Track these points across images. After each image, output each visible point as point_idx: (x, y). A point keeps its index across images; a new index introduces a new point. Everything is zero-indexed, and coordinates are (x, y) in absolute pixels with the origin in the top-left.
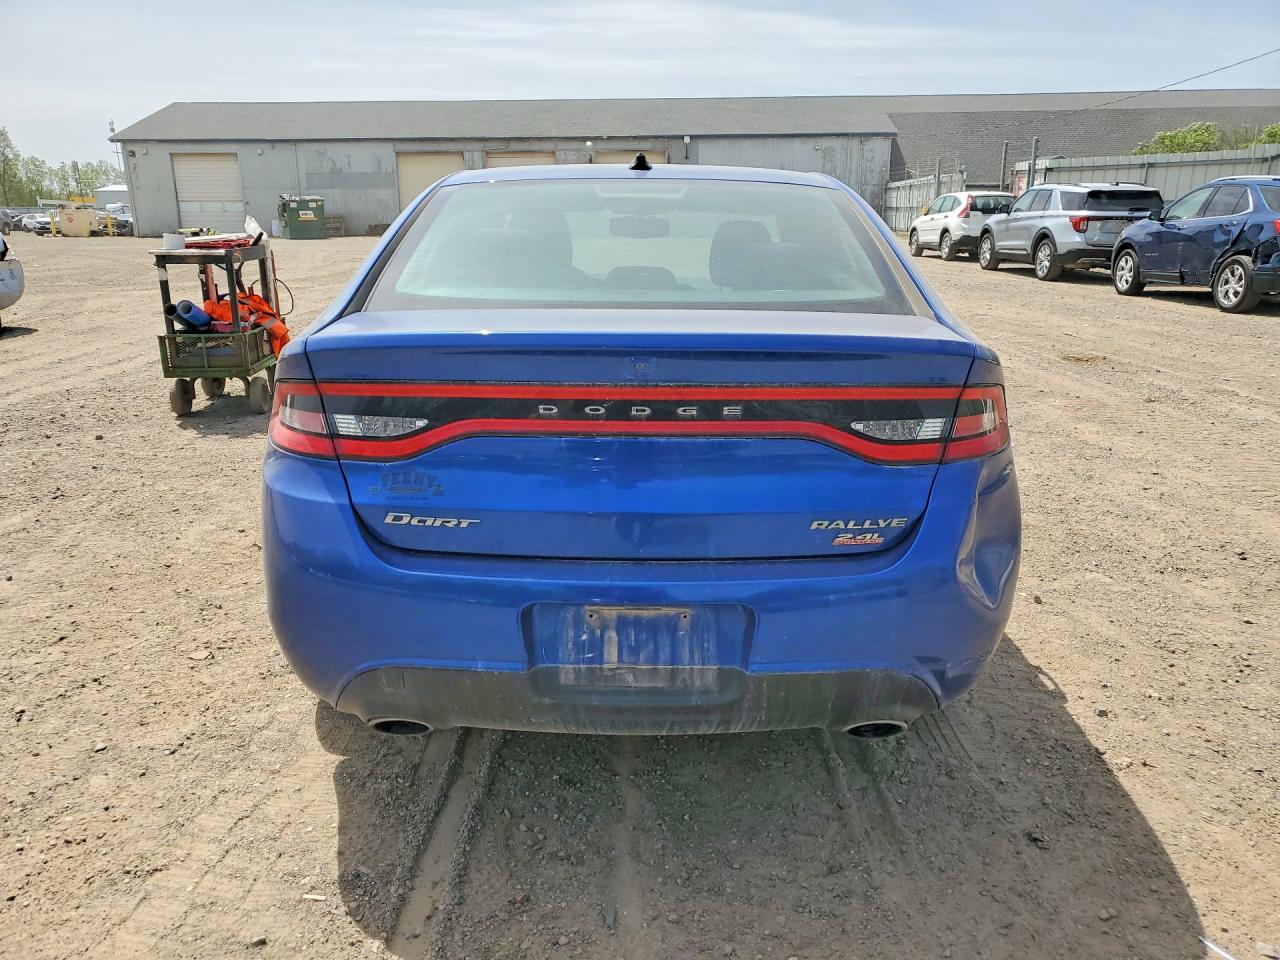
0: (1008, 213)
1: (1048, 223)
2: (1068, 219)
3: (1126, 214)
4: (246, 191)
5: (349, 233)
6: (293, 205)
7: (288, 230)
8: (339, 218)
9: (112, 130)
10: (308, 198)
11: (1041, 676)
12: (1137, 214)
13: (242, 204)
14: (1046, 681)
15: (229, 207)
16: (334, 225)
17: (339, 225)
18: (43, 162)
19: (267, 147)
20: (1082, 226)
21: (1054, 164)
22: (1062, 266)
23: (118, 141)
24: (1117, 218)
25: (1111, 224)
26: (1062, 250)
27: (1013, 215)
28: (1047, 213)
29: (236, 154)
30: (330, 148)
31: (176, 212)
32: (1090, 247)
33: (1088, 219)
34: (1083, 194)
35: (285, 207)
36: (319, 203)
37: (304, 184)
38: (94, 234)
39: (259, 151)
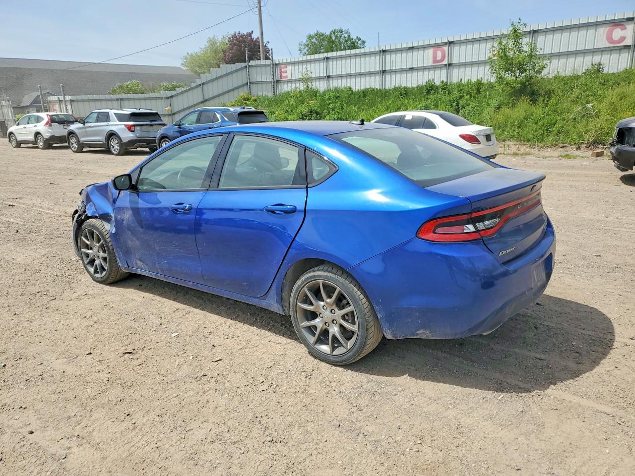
0: (84, 123)
1: (114, 128)
2: (123, 126)
3: (149, 123)
12: (153, 123)
20: (132, 129)
21: (74, 98)
22: (126, 149)
24: (146, 125)
25: (144, 127)
26: (125, 141)
27: (87, 125)
28: (110, 123)
32: (139, 139)
33: (134, 126)
34: (127, 114)
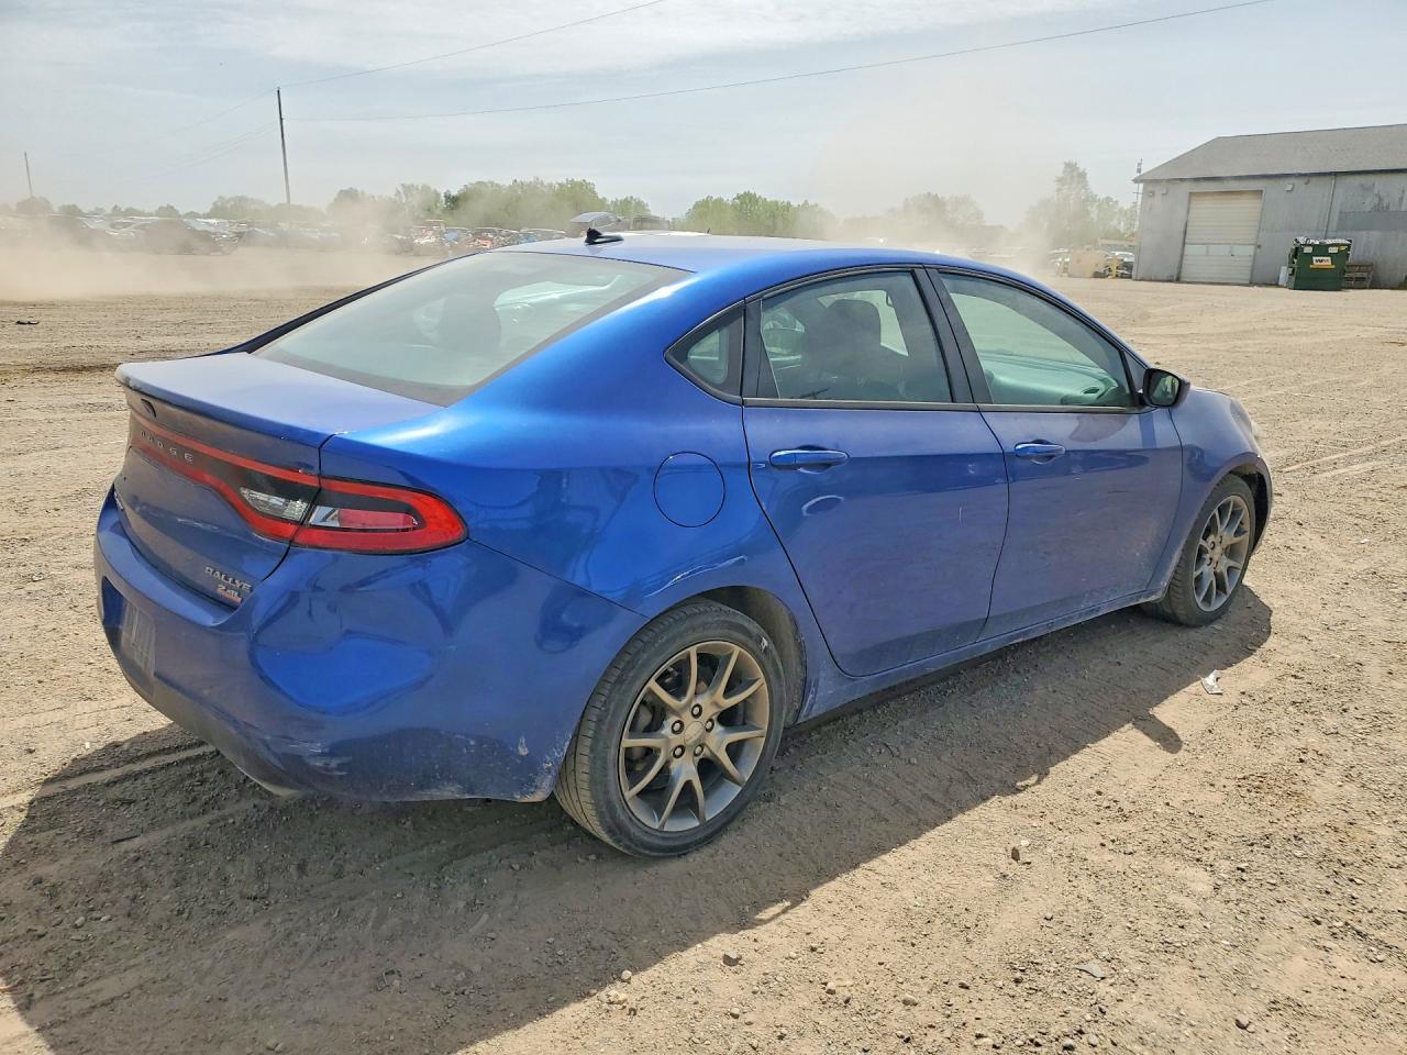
4: (1261, 233)
5: (1376, 284)
6: (1308, 250)
7: (1293, 278)
8: (1367, 266)
9: (1139, 171)
10: (1329, 242)
11: (787, 904)
13: (1253, 247)
14: (776, 909)
15: (1239, 250)
16: (1359, 275)
17: (1365, 275)
18: (1117, 202)
19: (1300, 182)
23: (1142, 181)
29: (1261, 191)
30: (1378, 181)
31: (1179, 255)
35: (1297, 252)
36: (1343, 248)
37: (1334, 225)
38: (1097, 275)
39: (1289, 187)
